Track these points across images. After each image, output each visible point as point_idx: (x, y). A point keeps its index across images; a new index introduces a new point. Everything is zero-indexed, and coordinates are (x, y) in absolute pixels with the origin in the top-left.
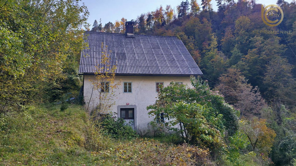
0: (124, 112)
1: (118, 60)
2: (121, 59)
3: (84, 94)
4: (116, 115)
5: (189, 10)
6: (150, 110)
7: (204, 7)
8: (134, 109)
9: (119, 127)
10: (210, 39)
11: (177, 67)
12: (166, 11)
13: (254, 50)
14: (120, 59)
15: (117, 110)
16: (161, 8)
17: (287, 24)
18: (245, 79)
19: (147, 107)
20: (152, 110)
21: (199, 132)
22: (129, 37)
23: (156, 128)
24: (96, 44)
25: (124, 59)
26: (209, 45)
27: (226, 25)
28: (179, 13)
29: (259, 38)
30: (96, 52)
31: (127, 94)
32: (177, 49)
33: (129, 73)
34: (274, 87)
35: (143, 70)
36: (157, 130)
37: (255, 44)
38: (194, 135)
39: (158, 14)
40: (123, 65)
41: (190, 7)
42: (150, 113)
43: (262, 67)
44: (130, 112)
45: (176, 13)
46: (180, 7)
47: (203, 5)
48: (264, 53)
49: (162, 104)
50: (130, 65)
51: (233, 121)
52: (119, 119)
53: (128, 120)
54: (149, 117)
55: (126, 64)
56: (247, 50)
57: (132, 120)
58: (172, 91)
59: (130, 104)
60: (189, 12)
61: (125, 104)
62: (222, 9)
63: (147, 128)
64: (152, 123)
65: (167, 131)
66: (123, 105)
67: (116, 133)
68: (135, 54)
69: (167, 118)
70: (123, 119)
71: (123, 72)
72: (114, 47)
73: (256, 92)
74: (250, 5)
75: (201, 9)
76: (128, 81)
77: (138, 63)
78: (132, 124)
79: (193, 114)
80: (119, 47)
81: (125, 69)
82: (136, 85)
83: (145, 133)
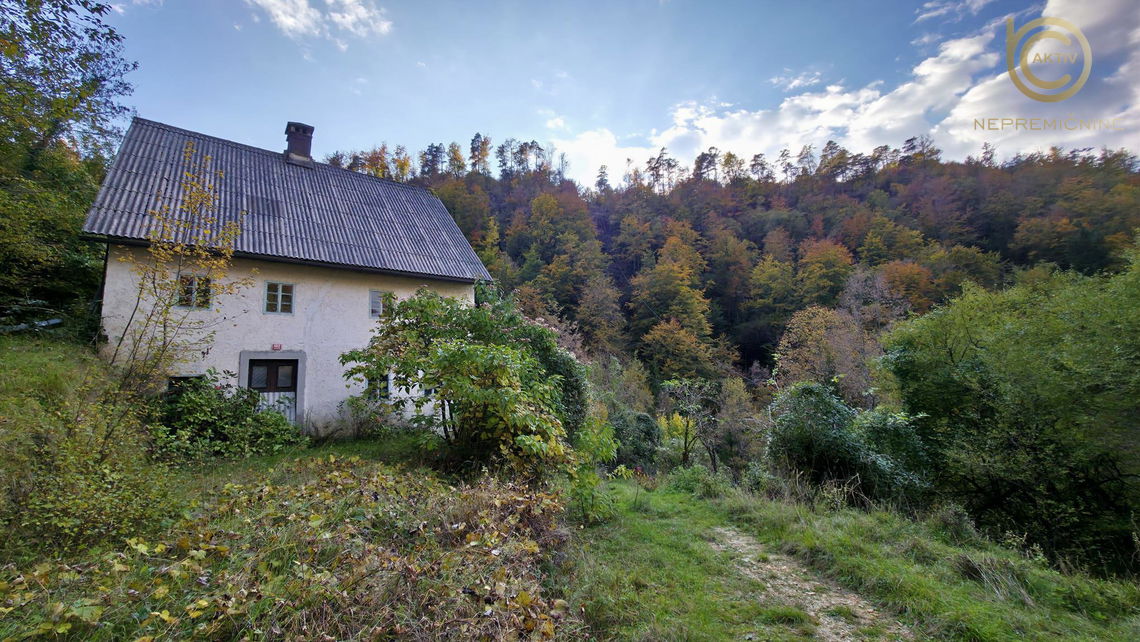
0: (260, 372)
1: (253, 217)
2: (264, 215)
3: (105, 311)
4: (233, 381)
5: (445, 165)
6: (352, 365)
7: (474, 165)
8: (296, 361)
9: (237, 419)
10: (485, 227)
11: (431, 256)
12: (396, 158)
13: (563, 257)
14: (258, 214)
15: (237, 364)
16: (384, 148)
17: (611, 222)
18: (558, 306)
19: (343, 356)
20: (358, 363)
21: (508, 429)
22: (296, 165)
23: (364, 416)
24: (176, 159)
25: (274, 216)
26: (484, 238)
27: (514, 207)
28: (423, 167)
29: (572, 237)
30: (171, 182)
31: (279, 317)
32: (429, 216)
33: (286, 254)
34: (592, 326)
35: (334, 253)
36: (368, 421)
37: (564, 248)
38: (490, 435)
39: (376, 159)
40: (267, 230)
41: (447, 159)
42: (350, 374)
43: (575, 289)
44: (284, 371)
45: (416, 166)
46: (426, 154)
47: (473, 161)
48: (579, 264)
49: (392, 346)
50: (293, 233)
51: (580, 393)
52: (241, 392)
53: (277, 394)
54: (348, 387)
55: (278, 231)
56: (553, 256)
57: (290, 395)
58: (422, 311)
59: (284, 348)
60: (444, 168)
61: (268, 348)
62: (507, 174)
63: (336, 415)
64: (353, 402)
65: (394, 421)
66: (260, 349)
67: (225, 438)
68: (310, 209)
69: (404, 387)
70: (256, 391)
71: (266, 251)
72: (241, 180)
73: (573, 331)
74: (555, 178)
75: (469, 168)
76: (281, 280)
77: (317, 233)
78: (288, 404)
79: (490, 376)
80: (261, 184)
81: (273, 241)
82: (308, 293)
83: (330, 429)
